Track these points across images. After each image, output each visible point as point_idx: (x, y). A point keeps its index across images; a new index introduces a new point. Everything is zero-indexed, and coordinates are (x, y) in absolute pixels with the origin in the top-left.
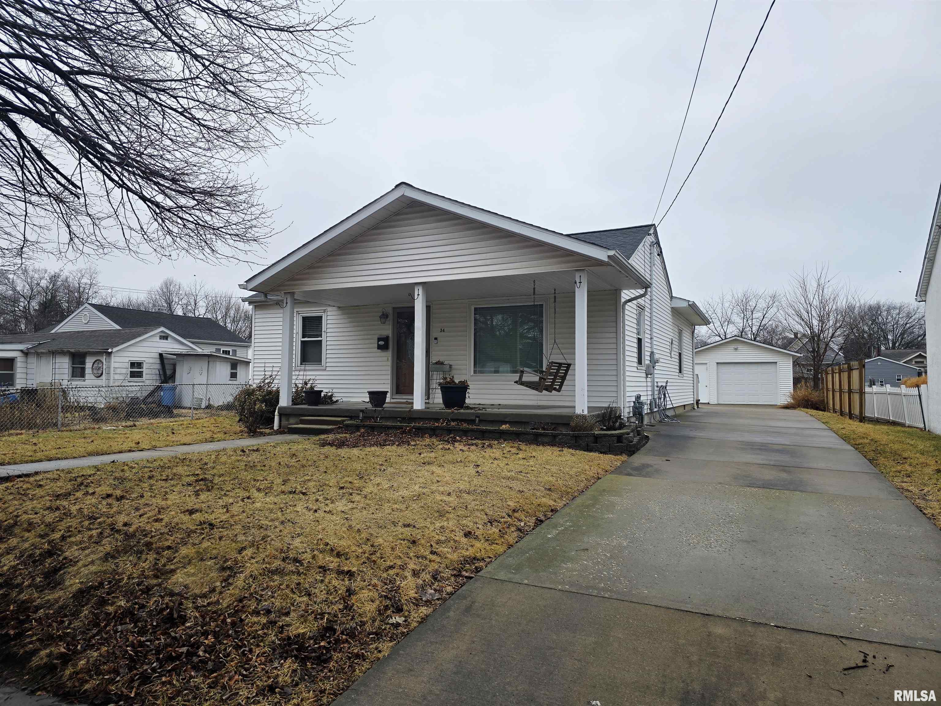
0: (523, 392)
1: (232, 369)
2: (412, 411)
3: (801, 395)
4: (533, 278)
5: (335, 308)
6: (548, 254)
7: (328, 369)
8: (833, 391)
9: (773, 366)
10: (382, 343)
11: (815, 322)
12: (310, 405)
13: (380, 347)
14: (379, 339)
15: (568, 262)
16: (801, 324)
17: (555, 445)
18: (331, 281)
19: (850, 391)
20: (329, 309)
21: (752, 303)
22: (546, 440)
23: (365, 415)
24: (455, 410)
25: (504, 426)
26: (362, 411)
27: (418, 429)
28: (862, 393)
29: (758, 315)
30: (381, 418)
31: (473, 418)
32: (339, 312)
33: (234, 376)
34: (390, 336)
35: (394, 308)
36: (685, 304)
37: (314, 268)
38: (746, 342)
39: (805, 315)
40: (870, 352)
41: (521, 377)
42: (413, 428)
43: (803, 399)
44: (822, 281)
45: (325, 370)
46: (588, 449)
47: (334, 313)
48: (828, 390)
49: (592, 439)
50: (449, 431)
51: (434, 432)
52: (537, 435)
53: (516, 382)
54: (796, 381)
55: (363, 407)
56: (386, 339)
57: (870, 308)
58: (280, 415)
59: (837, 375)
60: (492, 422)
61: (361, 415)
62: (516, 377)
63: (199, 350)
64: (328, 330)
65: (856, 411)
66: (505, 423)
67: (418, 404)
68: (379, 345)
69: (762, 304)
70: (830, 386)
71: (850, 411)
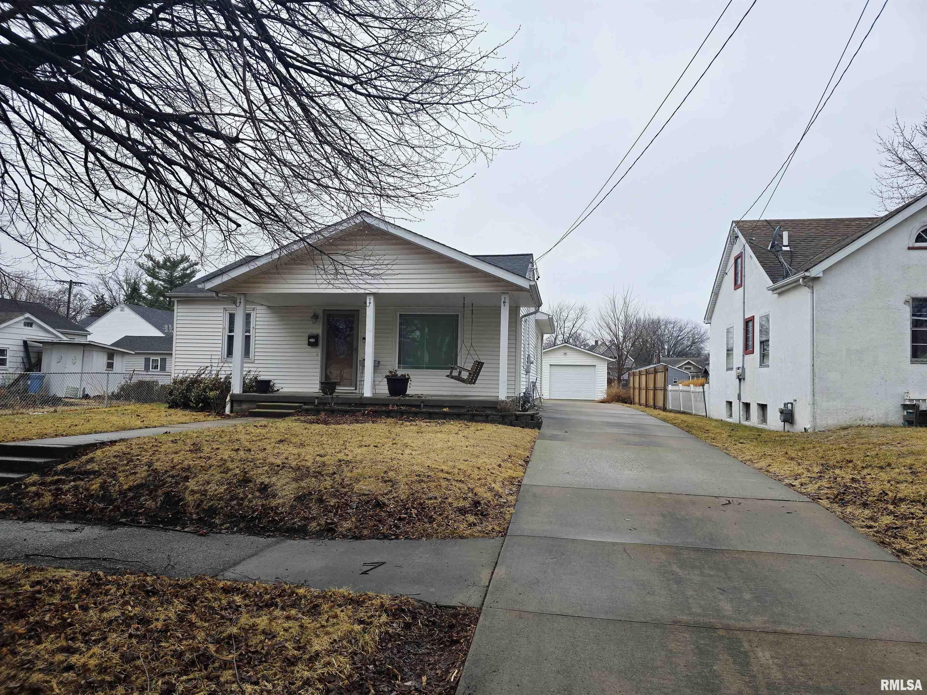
0: (455, 385)
1: (108, 359)
2: (362, 398)
3: (614, 392)
4: (464, 296)
5: (264, 307)
6: (480, 279)
7: (256, 362)
8: (640, 389)
9: (592, 369)
10: (312, 340)
11: (621, 334)
12: (261, 392)
13: (310, 344)
14: (310, 337)
15: (497, 286)
16: (609, 334)
17: (488, 422)
18: (283, 286)
19: (655, 389)
20: (259, 307)
21: (565, 314)
22: (480, 418)
23: (321, 401)
24: (400, 397)
25: (445, 410)
26: (317, 398)
27: (375, 412)
28: (665, 390)
29: (569, 324)
30: (335, 404)
31: (419, 403)
32: (269, 311)
33: (110, 366)
34: (320, 334)
35: (324, 310)
36: (546, 318)
37: (270, 273)
38: (572, 348)
39: (613, 327)
40: (652, 359)
41: (451, 373)
42: (371, 411)
43: (616, 395)
44: (627, 301)
45: (253, 363)
46: (512, 424)
47: (263, 312)
48: (634, 388)
49: (514, 417)
50: (402, 413)
51: (389, 414)
52: (473, 415)
53: (448, 376)
54: (610, 382)
55: (316, 395)
56: (316, 337)
57: (653, 322)
58: (232, 402)
59: (638, 377)
60: (432, 406)
61: (316, 401)
62: (448, 372)
63: (65, 338)
64: (257, 327)
65: (660, 404)
66: (446, 407)
67: (367, 393)
68: (309, 342)
69: (572, 316)
70: (637, 385)
71: (654, 404)
